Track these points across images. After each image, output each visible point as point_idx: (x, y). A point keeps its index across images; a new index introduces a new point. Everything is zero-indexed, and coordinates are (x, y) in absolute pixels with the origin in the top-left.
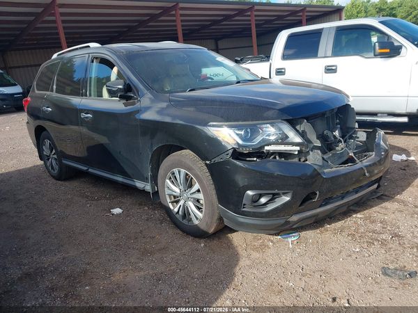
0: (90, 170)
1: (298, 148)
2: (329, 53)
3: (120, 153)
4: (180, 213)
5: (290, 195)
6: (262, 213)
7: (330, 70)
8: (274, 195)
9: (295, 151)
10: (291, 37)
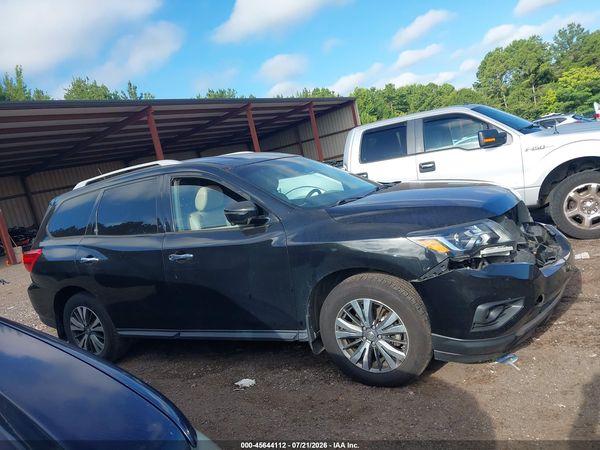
0: (184, 334)
1: (511, 248)
2: (420, 148)
3: (250, 296)
4: (365, 359)
5: (522, 302)
6: (494, 331)
7: (426, 168)
8: (504, 305)
9: (506, 252)
10: (367, 135)
